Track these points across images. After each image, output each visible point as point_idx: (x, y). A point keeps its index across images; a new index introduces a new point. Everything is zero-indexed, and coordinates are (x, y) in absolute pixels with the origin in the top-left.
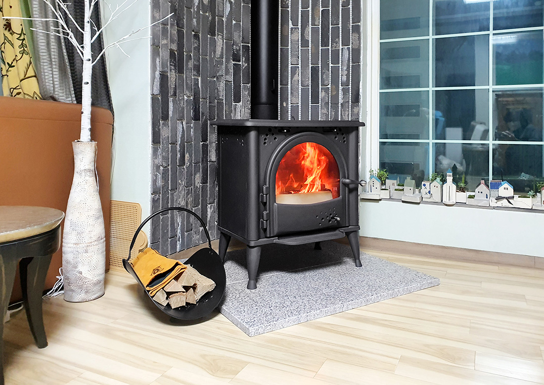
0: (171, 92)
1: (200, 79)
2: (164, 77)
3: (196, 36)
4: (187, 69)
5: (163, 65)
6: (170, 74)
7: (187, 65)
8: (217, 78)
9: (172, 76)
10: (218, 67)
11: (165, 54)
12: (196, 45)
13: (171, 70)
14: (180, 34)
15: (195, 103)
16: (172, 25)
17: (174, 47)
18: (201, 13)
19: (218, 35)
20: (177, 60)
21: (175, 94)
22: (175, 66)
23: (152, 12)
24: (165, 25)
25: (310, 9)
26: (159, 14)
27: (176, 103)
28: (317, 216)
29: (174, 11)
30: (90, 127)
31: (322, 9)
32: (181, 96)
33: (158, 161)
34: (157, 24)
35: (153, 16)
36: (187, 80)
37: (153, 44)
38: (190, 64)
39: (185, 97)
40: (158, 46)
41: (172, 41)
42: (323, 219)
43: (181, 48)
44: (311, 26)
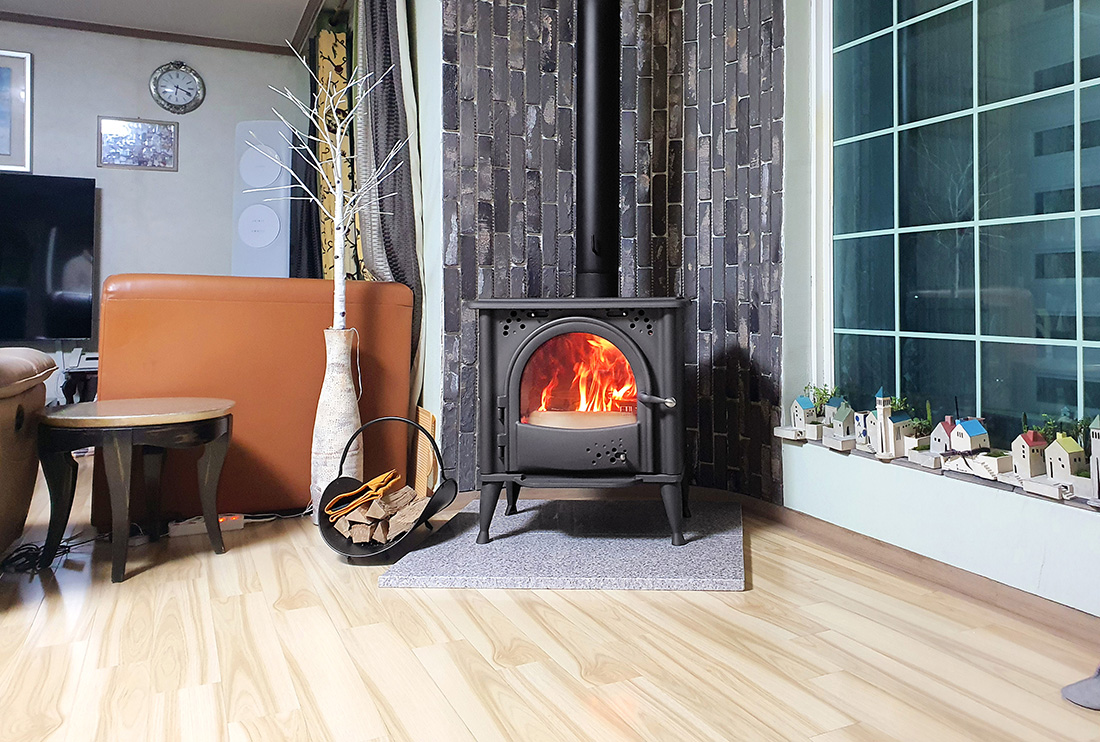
0: (482, 259)
1: (541, 237)
2: (466, 243)
3: (534, 174)
4: (515, 224)
5: (462, 223)
6: (480, 236)
7: (514, 218)
9: (482, 237)
11: (468, 208)
12: (531, 188)
13: (480, 229)
14: (500, 177)
15: (530, 274)
16: (482, 166)
17: (487, 196)
18: (544, 138)
20: (495, 215)
21: (489, 262)
22: (489, 223)
23: (444, 152)
24: (469, 167)
25: (725, 101)
26: (455, 154)
27: (491, 276)
28: (588, 450)
29: (486, 145)
30: (343, 310)
31: (740, 98)
32: (501, 265)
33: (454, 356)
34: (452, 169)
35: (445, 158)
36: (513, 241)
37: (445, 196)
38: (520, 217)
39: (513, 265)
40: (455, 198)
41: (483, 188)
42: (599, 455)
43: (501, 195)
44: (726, 131)
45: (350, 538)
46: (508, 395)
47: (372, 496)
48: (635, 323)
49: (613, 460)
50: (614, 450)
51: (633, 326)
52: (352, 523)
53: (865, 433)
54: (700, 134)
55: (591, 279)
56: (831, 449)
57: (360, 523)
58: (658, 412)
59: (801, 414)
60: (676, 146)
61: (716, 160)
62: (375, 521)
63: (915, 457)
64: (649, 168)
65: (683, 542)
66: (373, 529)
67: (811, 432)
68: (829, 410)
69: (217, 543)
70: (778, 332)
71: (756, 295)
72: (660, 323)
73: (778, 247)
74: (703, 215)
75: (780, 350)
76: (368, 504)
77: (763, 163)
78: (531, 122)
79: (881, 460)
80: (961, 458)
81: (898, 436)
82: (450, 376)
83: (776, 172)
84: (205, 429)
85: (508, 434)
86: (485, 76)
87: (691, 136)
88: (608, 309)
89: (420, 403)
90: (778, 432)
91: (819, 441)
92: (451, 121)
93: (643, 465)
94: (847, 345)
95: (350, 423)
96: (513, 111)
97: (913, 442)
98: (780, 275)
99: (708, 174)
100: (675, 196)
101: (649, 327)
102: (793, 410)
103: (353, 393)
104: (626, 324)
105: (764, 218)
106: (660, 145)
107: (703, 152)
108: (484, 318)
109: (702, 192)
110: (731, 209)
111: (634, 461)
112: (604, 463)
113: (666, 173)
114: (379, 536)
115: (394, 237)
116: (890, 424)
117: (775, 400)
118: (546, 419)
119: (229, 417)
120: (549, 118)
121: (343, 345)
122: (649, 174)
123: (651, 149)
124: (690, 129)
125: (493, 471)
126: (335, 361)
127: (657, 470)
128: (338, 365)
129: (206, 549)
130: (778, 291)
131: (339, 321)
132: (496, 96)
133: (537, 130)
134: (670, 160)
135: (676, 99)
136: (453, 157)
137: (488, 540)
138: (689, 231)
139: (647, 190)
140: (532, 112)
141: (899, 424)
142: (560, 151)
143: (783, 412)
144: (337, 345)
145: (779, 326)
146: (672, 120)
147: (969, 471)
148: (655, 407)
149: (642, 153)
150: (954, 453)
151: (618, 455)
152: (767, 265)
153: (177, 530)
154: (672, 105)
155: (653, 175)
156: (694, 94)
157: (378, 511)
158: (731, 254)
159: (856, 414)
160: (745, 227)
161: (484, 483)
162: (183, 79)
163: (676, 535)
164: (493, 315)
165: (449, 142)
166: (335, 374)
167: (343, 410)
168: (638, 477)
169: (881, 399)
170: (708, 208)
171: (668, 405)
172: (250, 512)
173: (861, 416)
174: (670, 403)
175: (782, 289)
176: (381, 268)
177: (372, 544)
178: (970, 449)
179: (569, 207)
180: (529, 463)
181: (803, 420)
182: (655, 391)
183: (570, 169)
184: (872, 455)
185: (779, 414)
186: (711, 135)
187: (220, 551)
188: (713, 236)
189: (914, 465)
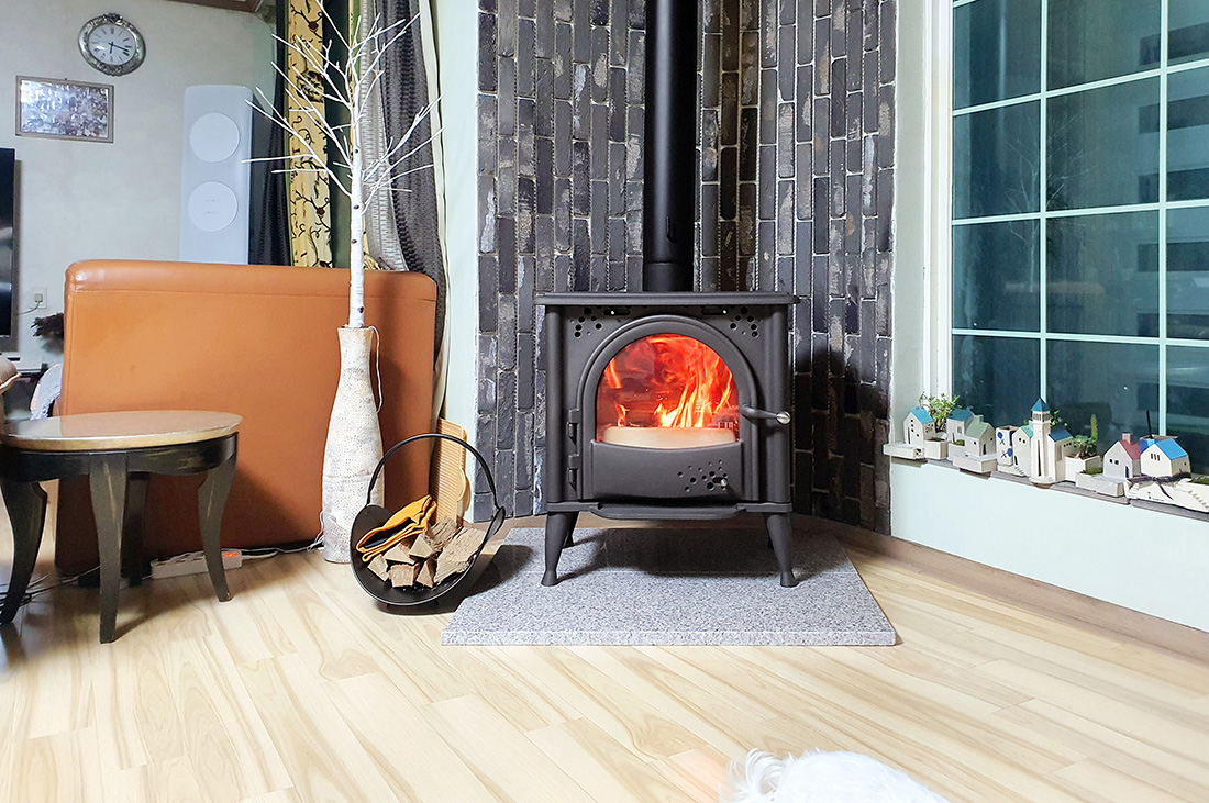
0: (522, 246)
1: (589, 220)
2: (504, 226)
3: (581, 146)
4: (560, 204)
5: (502, 203)
6: (520, 218)
7: (559, 198)
8: (629, 216)
9: (523, 220)
10: (630, 196)
11: (507, 185)
12: (578, 162)
13: (520, 210)
14: (543, 148)
15: (576, 262)
16: (523, 134)
17: (528, 170)
18: (593, 103)
19: (630, 137)
20: (538, 194)
21: (531, 249)
22: (531, 203)
23: (480, 117)
24: (508, 135)
25: (813, 62)
26: (492, 120)
27: (532, 265)
28: (680, 474)
29: (528, 109)
30: (362, 305)
31: (833, 60)
32: (544, 252)
33: (491, 360)
34: (489, 138)
35: (480, 124)
36: (557, 222)
37: (481, 170)
38: (565, 197)
39: (557, 253)
40: (491, 173)
41: (523, 161)
42: (693, 480)
43: (544, 168)
44: (815, 97)
45: (389, 581)
46: (581, 409)
47: (415, 529)
48: (736, 322)
49: (710, 486)
50: (712, 474)
51: (733, 326)
52: (391, 563)
53: (1010, 452)
54: (780, 101)
55: (662, 270)
56: (962, 470)
57: (401, 563)
58: (765, 429)
59: (919, 428)
60: (750, 115)
61: (803, 132)
62: (420, 561)
63: (1089, 482)
64: (717, 140)
65: (794, 583)
66: (418, 570)
67: (932, 450)
68: (952, 425)
69: (221, 588)
70: (887, 333)
71: (855, 290)
72: (767, 323)
73: (887, 234)
74: (783, 196)
75: (890, 353)
76: (410, 541)
77: (864, 134)
78: (579, 84)
79: (1036, 485)
80: (1155, 485)
81: (1059, 458)
82: (486, 384)
83: (885, 147)
84: (210, 452)
85: (582, 454)
86: (526, 30)
87: (770, 103)
88: (703, 306)
89: (442, 415)
90: (887, 450)
91: (944, 460)
92: (488, 81)
93: (747, 492)
94: (968, 349)
95: (371, 440)
96: (559, 71)
97: (1080, 464)
98: (890, 265)
99: (790, 148)
100: (749, 173)
101: (754, 327)
102: (907, 424)
103: (373, 404)
104: (725, 324)
105: (867, 200)
106: (730, 113)
107: (785, 122)
108: (552, 316)
109: (782, 169)
110: (820, 188)
111: (737, 488)
112: (699, 489)
113: (738, 146)
114: (425, 578)
115: (409, 220)
116: (1051, 443)
117: (882, 411)
118: (624, 436)
119: (235, 435)
120: (601, 79)
121: (363, 347)
122: (716, 147)
123: (719, 117)
124: (768, 95)
125: (563, 498)
126: (352, 365)
127: (763, 498)
128: (356, 370)
129: (205, 595)
130: (887, 285)
131: (356, 318)
132: (540, 53)
133: (585, 95)
134: (742, 131)
135: (750, 59)
136: (490, 123)
137: (556, 581)
138: (766, 216)
139: (714, 166)
140: (581, 72)
141: (1062, 442)
142: (612, 118)
143: (892, 426)
144: (354, 346)
145: (888, 326)
146: (745, 82)
147: (1167, 500)
148: (760, 422)
149: (709, 122)
150: (1146, 479)
151: (718, 480)
152: (872, 254)
153: (162, 571)
154: (745, 66)
155: (722, 148)
156: (774, 54)
157: (423, 548)
158: (821, 243)
159: (998, 430)
160: (840, 210)
161: (550, 514)
162: (119, 35)
163: (785, 574)
164: (563, 312)
165: (486, 106)
166: (352, 381)
167: (363, 425)
168: (741, 507)
169: (1041, 413)
170: (791, 186)
171: (781, 420)
172: (249, 547)
173: (1006, 433)
174: (784, 418)
175: (893, 282)
176: (391, 255)
177: (416, 590)
178: (1171, 475)
179: (622, 185)
180: (608, 488)
181: (921, 436)
182: (761, 405)
183: (624, 140)
184: (1023, 478)
185: (887, 429)
186: (795, 101)
187: (224, 598)
188: (796, 220)
189: (1084, 492)
